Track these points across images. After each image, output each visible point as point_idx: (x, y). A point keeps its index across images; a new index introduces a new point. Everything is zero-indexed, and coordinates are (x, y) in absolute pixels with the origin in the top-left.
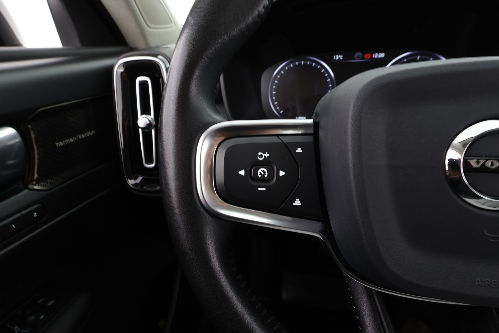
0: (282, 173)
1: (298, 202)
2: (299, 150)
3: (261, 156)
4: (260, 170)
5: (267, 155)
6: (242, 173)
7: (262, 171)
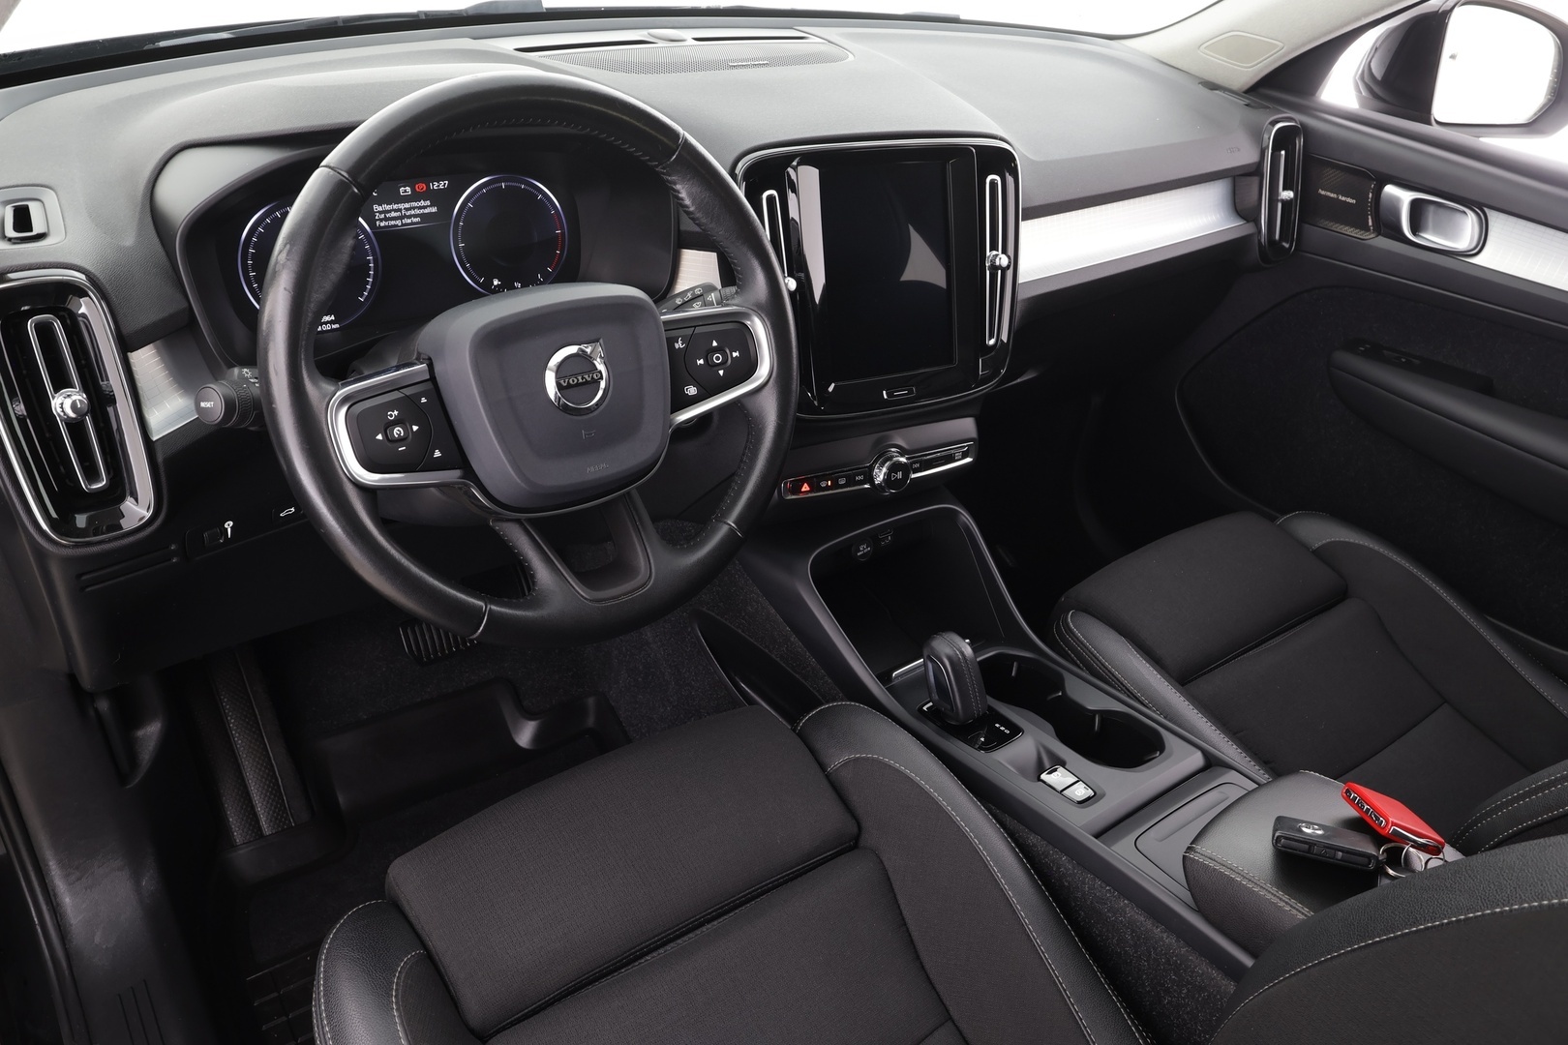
0: (415, 428)
1: (437, 454)
2: (424, 400)
3: (391, 416)
4: (395, 430)
5: (396, 413)
6: (380, 437)
7: (398, 431)
